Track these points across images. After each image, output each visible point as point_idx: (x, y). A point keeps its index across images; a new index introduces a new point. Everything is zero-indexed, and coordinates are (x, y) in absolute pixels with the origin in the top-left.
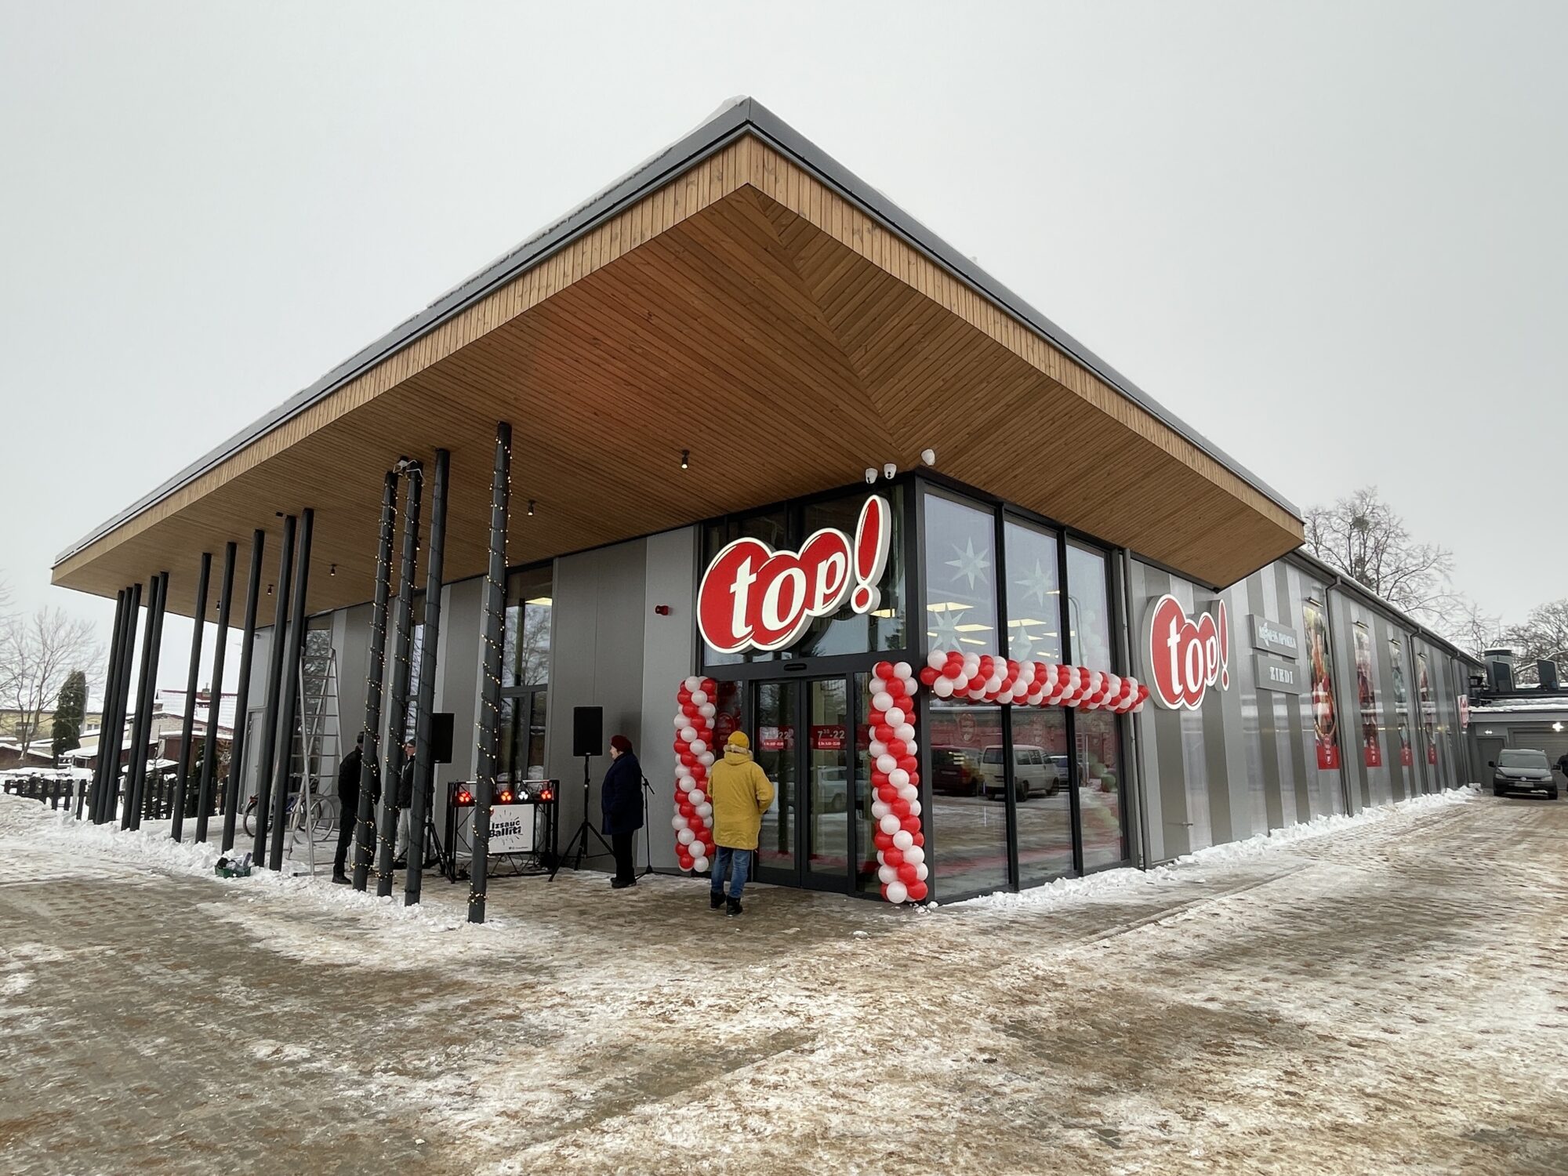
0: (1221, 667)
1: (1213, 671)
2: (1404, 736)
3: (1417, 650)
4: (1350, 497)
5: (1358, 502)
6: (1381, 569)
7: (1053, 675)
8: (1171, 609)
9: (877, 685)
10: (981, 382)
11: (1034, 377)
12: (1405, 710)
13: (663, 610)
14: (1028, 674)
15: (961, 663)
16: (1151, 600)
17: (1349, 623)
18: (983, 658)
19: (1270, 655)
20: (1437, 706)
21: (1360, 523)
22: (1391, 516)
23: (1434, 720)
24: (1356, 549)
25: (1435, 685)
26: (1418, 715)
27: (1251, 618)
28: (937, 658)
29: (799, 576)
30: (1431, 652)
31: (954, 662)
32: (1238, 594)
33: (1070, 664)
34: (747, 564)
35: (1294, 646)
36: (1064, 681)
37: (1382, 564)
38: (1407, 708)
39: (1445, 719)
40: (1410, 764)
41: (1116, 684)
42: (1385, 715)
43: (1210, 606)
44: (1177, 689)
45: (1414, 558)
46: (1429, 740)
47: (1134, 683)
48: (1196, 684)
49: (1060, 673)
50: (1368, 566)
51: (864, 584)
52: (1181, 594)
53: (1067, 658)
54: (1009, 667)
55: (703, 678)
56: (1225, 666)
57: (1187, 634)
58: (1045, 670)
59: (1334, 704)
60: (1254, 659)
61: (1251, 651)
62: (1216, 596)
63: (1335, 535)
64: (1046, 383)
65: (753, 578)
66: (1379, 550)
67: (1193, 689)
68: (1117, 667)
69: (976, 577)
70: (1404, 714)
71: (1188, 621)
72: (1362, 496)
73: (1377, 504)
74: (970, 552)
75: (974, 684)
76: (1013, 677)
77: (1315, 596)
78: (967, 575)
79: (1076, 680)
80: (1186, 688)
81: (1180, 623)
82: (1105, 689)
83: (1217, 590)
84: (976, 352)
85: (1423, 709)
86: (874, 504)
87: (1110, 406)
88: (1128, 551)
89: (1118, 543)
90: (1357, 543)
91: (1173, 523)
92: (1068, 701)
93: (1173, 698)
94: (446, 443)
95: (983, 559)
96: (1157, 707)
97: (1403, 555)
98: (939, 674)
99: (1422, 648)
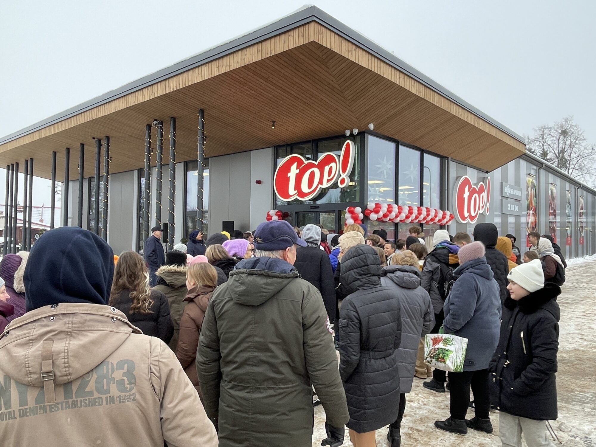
0: (486, 205)
1: (483, 207)
2: (569, 232)
3: (579, 194)
4: (561, 121)
5: (564, 123)
6: (572, 155)
7: (415, 211)
8: (467, 182)
9: (348, 216)
10: (393, 100)
11: (414, 97)
12: (570, 220)
13: (259, 182)
14: (406, 210)
15: (380, 208)
16: (458, 178)
17: (547, 183)
18: (389, 205)
19: (509, 199)
20: (587, 218)
21: (564, 133)
22: (579, 129)
23: (584, 225)
24: (561, 146)
25: (587, 209)
26: (576, 223)
27: (502, 184)
28: (371, 206)
29: (317, 171)
30: (587, 195)
31: (378, 207)
32: (497, 174)
33: (423, 206)
34: (295, 165)
35: (520, 195)
36: (420, 214)
37: (573, 153)
38: (572, 219)
39: (590, 225)
40: (570, 245)
41: (440, 214)
42: (560, 222)
43: (484, 180)
44: (466, 214)
45: (587, 150)
46: (581, 235)
47: (448, 213)
48: (475, 212)
49: (418, 210)
50: (565, 154)
51: (343, 176)
52: (471, 175)
53: (421, 204)
54: (398, 209)
55: (276, 211)
56: (488, 205)
57: (472, 192)
58: (412, 210)
59: (537, 219)
60: (502, 200)
61: (500, 198)
62: (486, 175)
63: (552, 138)
64: (418, 99)
65: (298, 171)
66: (571, 146)
67: (473, 214)
68: (442, 207)
69: (387, 172)
70: (569, 222)
71: (473, 186)
72: (566, 120)
73: (573, 124)
74: (385, 162)
75: (385, 216)
76: (400, 213)
77: (533, 172)
78: (383, 171)
79: (424, 212)
80: (470, 214)
81: (470, 187)
82: (436, 216)
83: (487, 172)
84: (392, 89)
85: (579, 220)
86: (348, 144)
87: (444, 105)
88: (450, 159)
89: (445, 155)
90: (562, 142)
91: (468, 148)
92: (421, 221)
93: (464, 218)
94: (175, 115)
95: (390, 164)
96: (458, 223)
97: (583, 148)
98: (372, 212)
99: (582, 193)
